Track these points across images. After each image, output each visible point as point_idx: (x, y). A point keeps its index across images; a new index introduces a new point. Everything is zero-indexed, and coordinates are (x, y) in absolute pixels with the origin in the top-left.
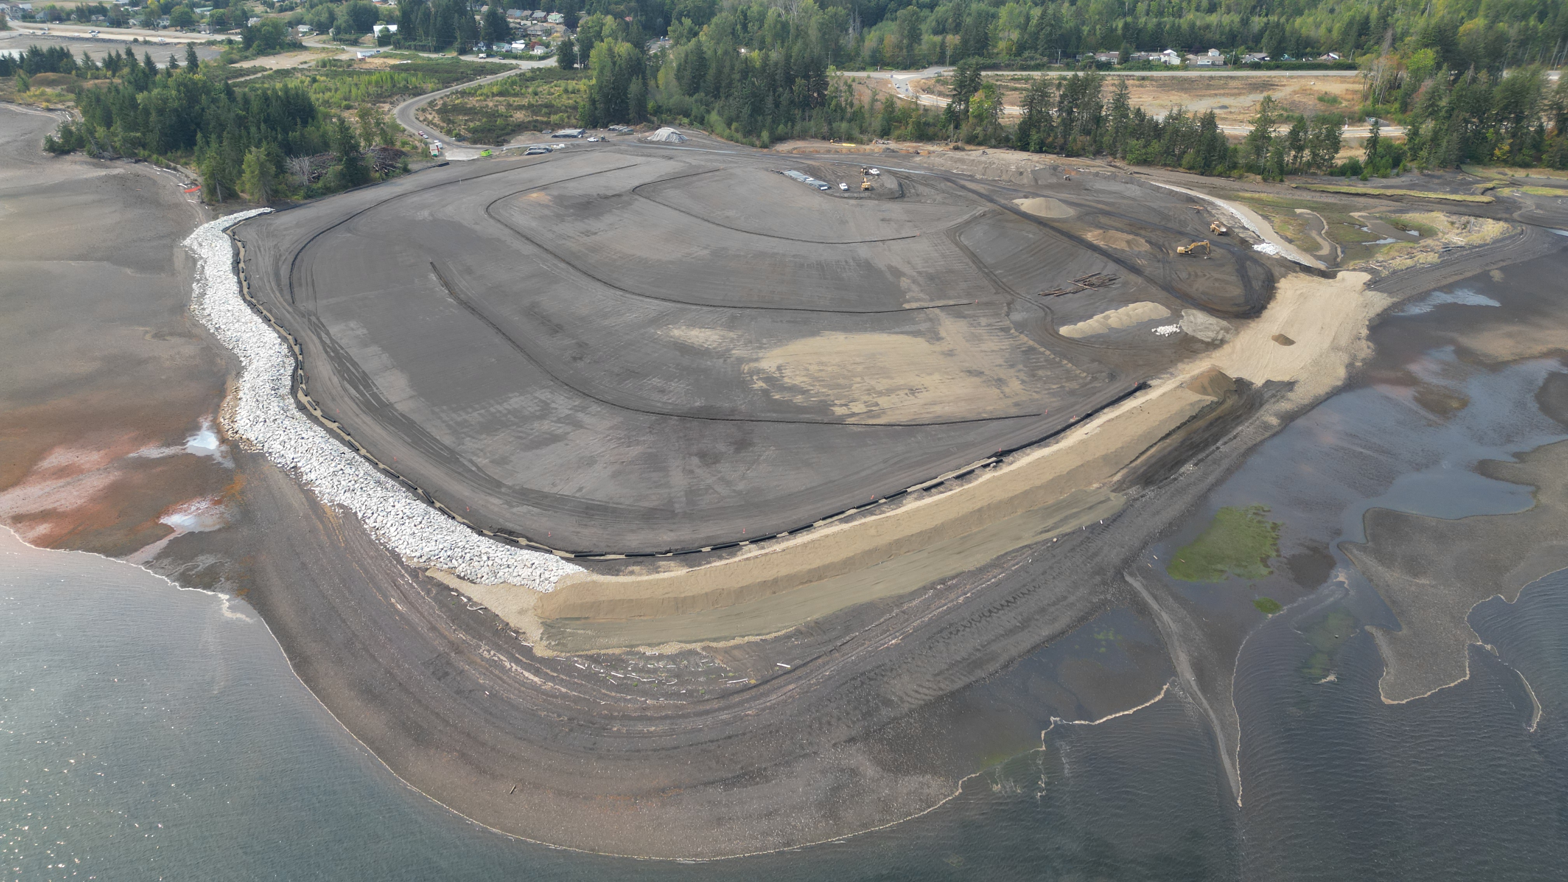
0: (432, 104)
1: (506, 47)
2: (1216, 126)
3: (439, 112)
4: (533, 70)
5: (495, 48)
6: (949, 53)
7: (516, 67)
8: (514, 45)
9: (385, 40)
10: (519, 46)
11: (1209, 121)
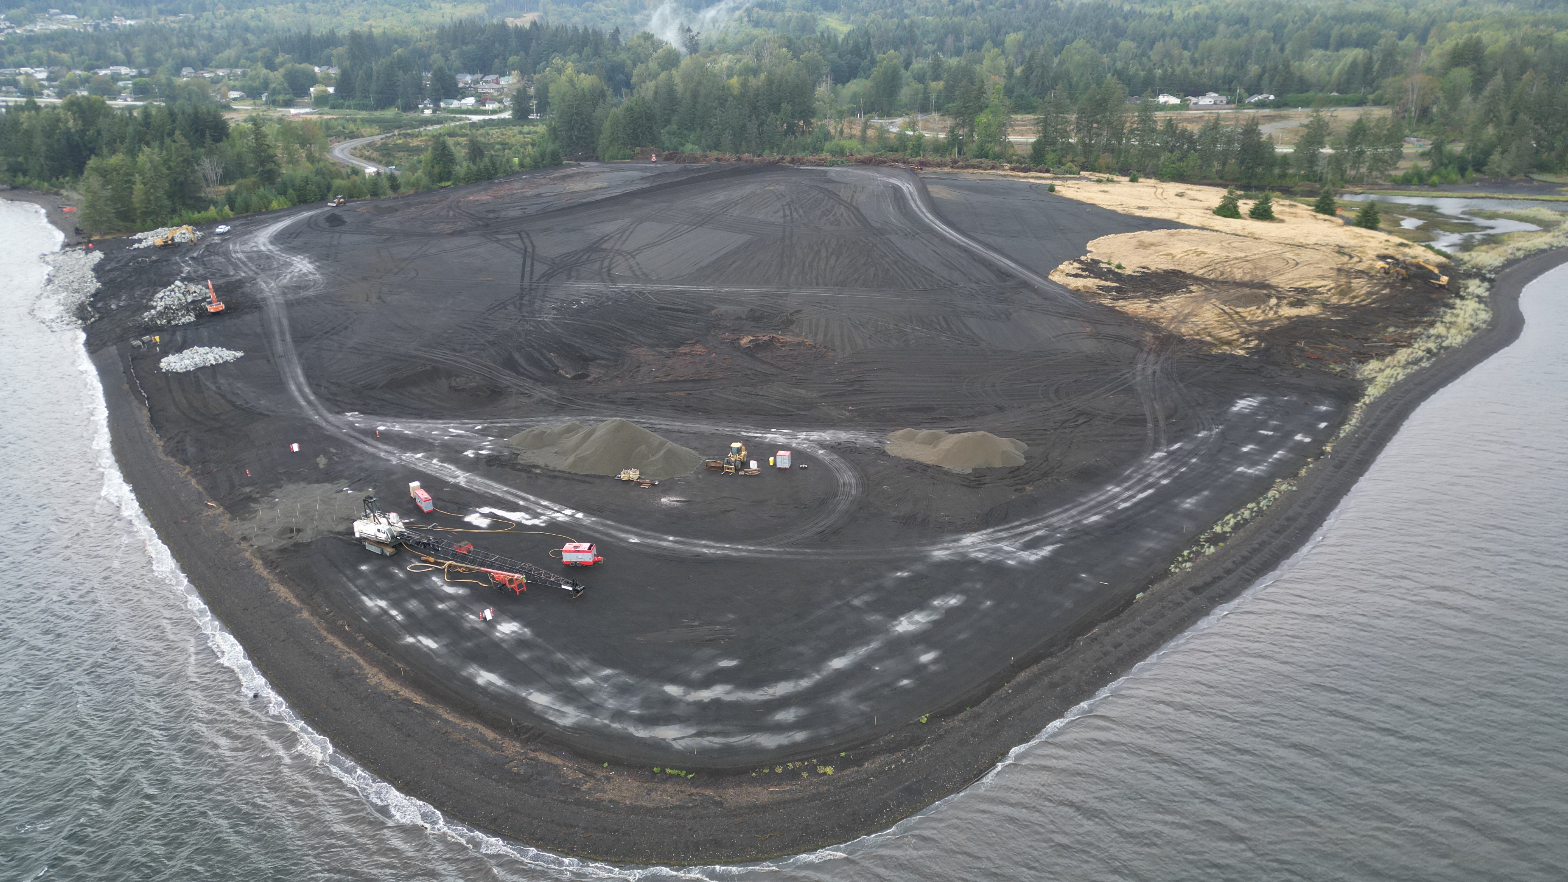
1: (455, 104)
2: (1260, 134)
3: (376, 150)
4: (484, 121)
5: (442, 105)
6: (933, 97)
7: (466, 119)
8: (463, 101)
9: (321, 100)
10: (470, 101)
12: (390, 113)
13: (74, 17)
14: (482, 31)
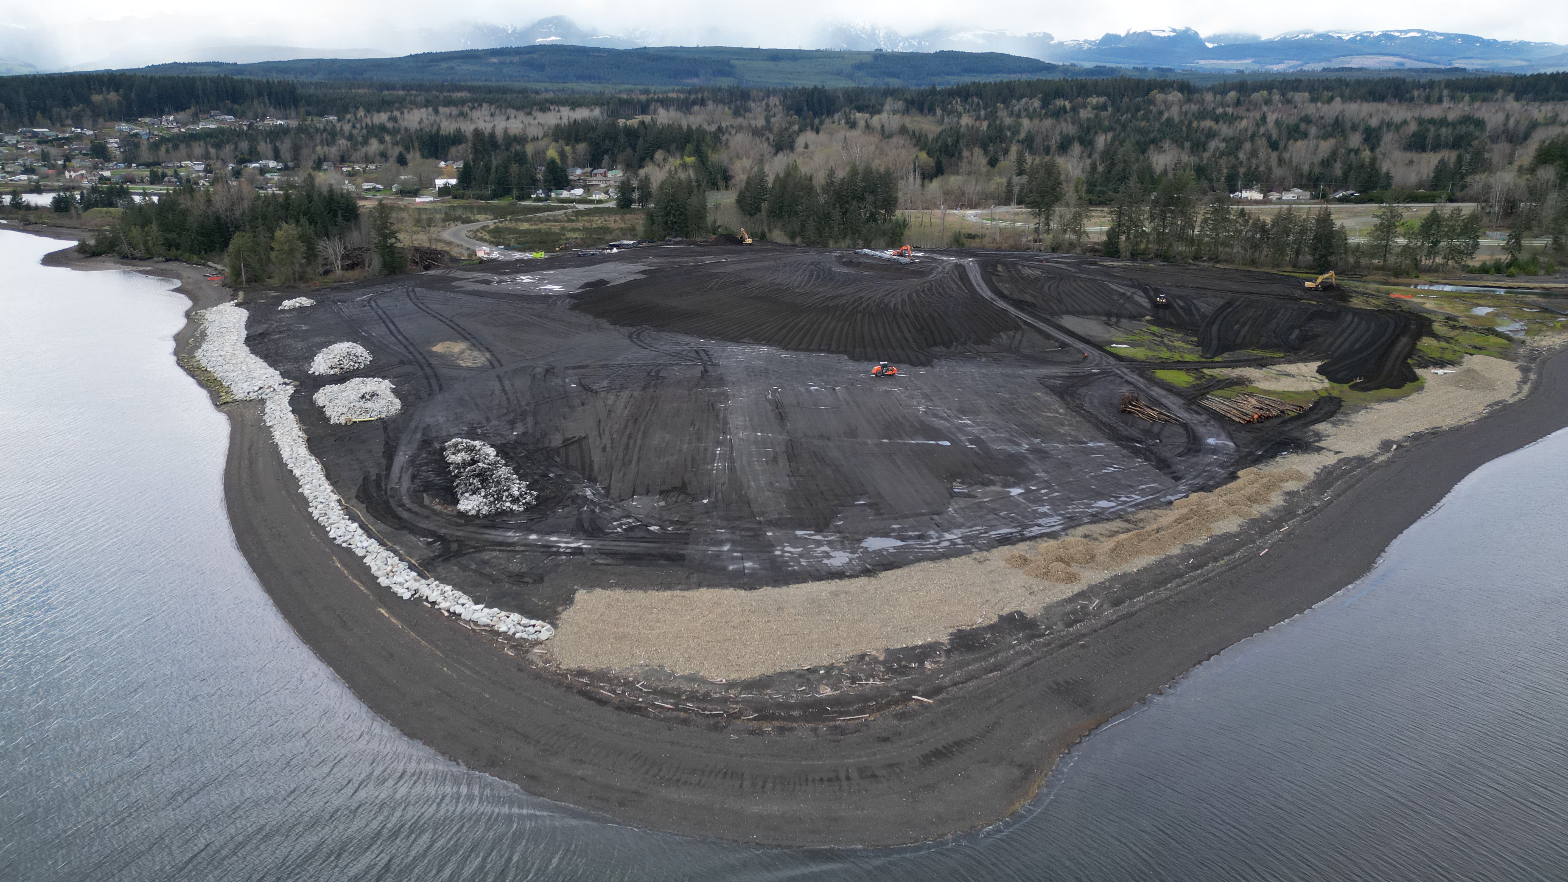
0: (483, 228)
1: (565, 194)
2: (1332, 224)
3: (489, 232)
4: (590, 209)
5: (553, 195)
6: (1016, 190)
7: (575, 207)
8: (572, 192)
9: (445, 191)
10: (579, 192)
11: (1325, 220)
12: (504, 202)
13: (232, 117)
14: (594, 129)
